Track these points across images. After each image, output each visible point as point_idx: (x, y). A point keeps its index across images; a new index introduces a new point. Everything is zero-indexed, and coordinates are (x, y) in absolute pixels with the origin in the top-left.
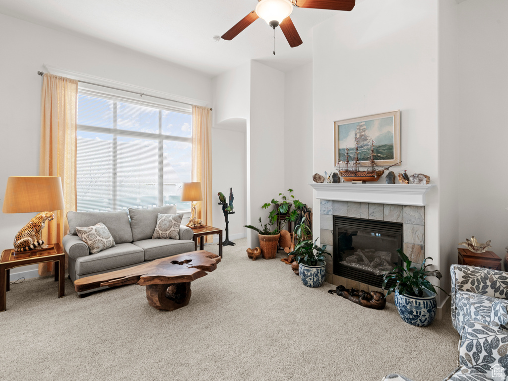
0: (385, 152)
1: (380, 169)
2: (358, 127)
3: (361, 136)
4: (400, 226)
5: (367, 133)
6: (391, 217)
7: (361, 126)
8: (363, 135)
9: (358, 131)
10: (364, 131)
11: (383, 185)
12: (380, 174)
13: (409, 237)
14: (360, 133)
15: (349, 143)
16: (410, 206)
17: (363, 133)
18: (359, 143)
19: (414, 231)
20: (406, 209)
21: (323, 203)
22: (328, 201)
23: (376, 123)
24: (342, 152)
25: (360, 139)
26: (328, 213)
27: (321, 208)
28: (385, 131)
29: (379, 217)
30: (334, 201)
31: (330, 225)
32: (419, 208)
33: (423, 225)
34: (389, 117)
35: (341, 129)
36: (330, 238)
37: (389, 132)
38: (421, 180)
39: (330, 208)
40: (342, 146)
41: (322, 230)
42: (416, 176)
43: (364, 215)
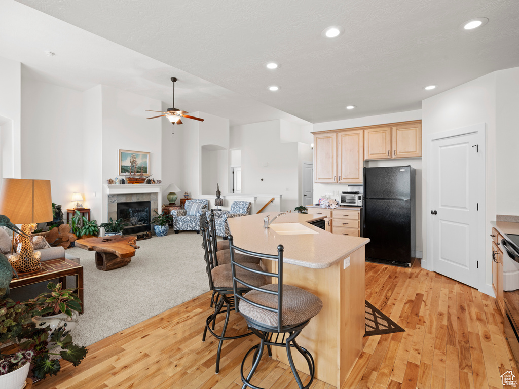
0: (144, 170)
1: (145, 177)
2: (132, 156)
3: (133, 161)
4: (149, 202)
5: (137, 160)
6: (145, 199)
7: (134, 156)
9: (132, 158)
10: (135, 159)
11: (145, 184)
12: (144, 180)
13: (152, 207)
15: (127, 163)
16: (153, 193)
18: (132, 164)
19: (155, 203)
20: (152, 195)
21: (110, 196)
22: (113, 195)
23: (141, 157)
24: (123, 167)
25: (133, 162)
26: (113, 202)
27: (108, 200)
28: (144, 160)
29: (141, 200)
30: (118, 195)
31: (115, 209)
32: (156, 194)
33: (157, 200)
34: (146, 155)
35: (123, 155)
36: (115, 217)
37: (146, 161)
38: (160, 182)
39: (115, 199)
40: (123, 165)
41: (109, 213)
42: (158, 181)
43: (134, 200)
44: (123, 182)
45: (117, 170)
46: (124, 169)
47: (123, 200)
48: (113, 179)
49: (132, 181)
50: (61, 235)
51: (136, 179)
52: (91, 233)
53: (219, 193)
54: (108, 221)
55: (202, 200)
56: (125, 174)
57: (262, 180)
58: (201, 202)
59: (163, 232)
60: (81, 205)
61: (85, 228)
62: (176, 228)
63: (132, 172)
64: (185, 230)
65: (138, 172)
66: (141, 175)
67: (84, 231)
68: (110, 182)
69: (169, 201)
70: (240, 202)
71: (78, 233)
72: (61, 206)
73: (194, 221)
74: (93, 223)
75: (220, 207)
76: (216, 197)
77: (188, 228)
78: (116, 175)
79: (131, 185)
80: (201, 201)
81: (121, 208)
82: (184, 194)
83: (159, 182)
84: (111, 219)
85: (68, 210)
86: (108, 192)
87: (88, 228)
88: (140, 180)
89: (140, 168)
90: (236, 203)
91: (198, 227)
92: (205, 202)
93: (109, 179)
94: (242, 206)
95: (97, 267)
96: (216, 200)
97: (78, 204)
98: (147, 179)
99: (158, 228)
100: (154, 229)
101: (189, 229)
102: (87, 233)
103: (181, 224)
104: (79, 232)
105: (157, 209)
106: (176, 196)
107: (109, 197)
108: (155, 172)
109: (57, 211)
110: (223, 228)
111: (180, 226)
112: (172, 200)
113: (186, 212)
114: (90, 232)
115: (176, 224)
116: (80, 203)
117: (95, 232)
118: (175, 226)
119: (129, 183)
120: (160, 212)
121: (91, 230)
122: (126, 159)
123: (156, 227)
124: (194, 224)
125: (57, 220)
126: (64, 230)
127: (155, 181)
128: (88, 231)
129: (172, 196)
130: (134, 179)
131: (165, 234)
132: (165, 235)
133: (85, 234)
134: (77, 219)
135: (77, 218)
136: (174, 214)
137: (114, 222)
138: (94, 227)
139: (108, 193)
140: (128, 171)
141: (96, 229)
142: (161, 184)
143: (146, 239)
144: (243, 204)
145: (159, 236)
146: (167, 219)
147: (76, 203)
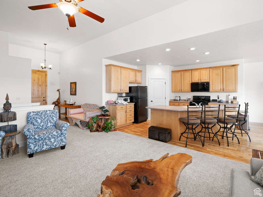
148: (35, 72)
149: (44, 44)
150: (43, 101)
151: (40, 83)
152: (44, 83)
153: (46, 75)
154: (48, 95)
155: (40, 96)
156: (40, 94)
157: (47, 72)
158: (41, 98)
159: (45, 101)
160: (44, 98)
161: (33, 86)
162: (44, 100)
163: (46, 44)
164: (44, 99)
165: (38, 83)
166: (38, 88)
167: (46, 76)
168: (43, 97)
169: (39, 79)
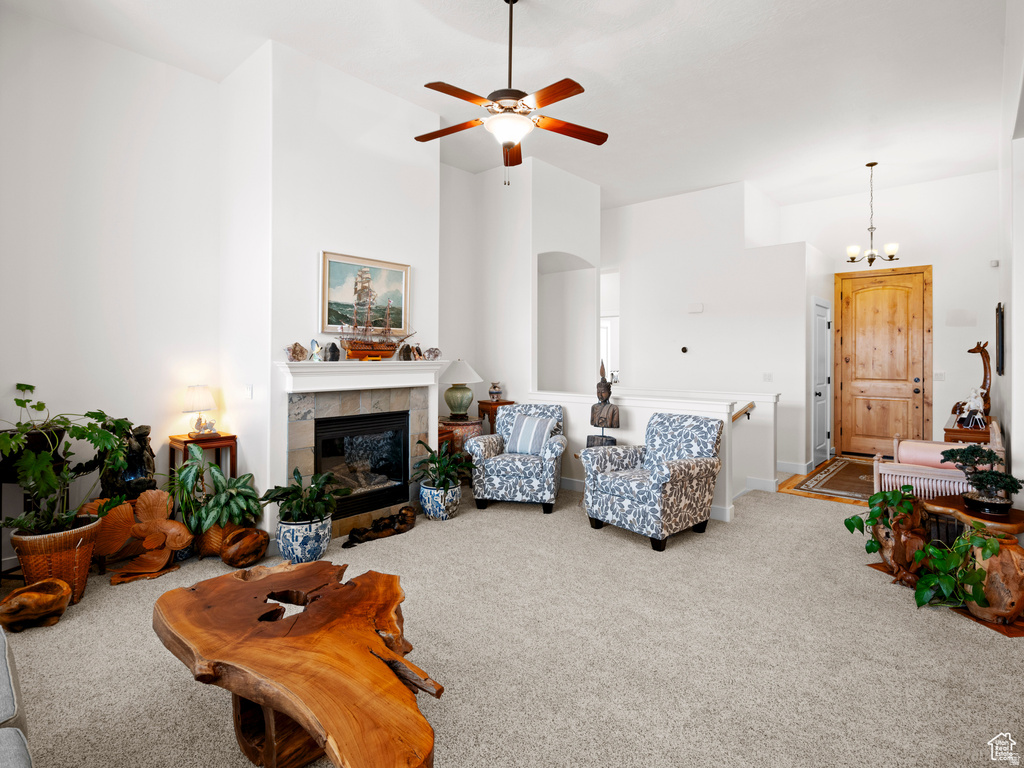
1: (395, 340)
2: (360, 273)
3: (364, 288)
4: (405, 415)
5: (373, 285)
6: (396, 406)
7: (365, 274)
8: (366, 287)
9: (359, 279)
10: (368, 282)
11: (394, 362)
12: (393, 346)
13: (414, 429)
14: (362, 283)
15: (346, 296)
16: (417, 388)
17: (366, 285)
18: (359, 298)
19: (420, 417)
20: (413, 392)
21: (295, 399)
22: (305, 395)
23: (384, 275)
24: (335, 308)
25: (362, 292)
26: (304, 417)
27: (289, 410)
28: (393, 288)
29: (384, 408)
30: (317, 394)
31: (309, 439)
32: (424, 389)
33: (427, 408)
34: (398, 271)
35: (333, 268)
36: (308, 463)
37: (398, 291)
38: (436, 356)
39: (310, 407)
40: (334, 299)
41: (292, 453)
42: (430, 351)
43: (365, 408)
44: (333, 354)
45: (316, 315)
46: (336, 314)
47: (333, 410)
48: (305, 344)
49: (362, 351)
50: (143, 526)
51: (372, 344)
52: (237, 521)
53: (605, 388)
54: (289, 478)
55: (547, 408)
56: (338, 328)
57: (684, 350)
58: (543, 414)
59: (447, 508)
60: (211, 425)
61: (217, 504)
62: (481, 493)
63: (360, 324)
64: (508, 499)
65: (376, 324)
66: (384, 333)
67: (213, 514)
68: (297, 353)
69: (452, 407)
70: (685, 418)
71: (193, 522)
72: (148, 428)
73: (537, 475)
74: (244, 485)
75: (609, 432)
76: (596, 401)
77: (519, 494)
78: (314, 331)
79: (356, 362)
80: (544, 412)
81: (327, 435)
82: (489, 387)
83: (434, 353)
84: (296, 472)
85: (173, 440)
86: (290, 384)
87: (227, 504)
88: (383, 347)
89: (381, 311)
90: (664, 420)
91: (547, 492)
92: (557, 415)
93: (291, 344)
94: (696, 433)
95: (239, 737)
96: (593, 409)
97: (200, 420)
98: (402, 344)
99: (432, 496)
100: (418, 497)
101: (519, 497)
102: (224, 520)
103: (496, 481)
104: (200, 519)
105: (427, 435)
106: (469, 394)
107: (291, 400)
108: (422, 327)
109: (135, 444)
110: (654, 511)
111: (494, 485)
112: (460, 406)
113: (502, 442)
114: (231, 517)
115: (480, 482)
116: (206, 418)
117: (247, 516)
118: (478, 488)
119: (350, 357)
120: (434, 444)
121: (236, 511)
122: (342, 282)
123: (426, 492)
124: (536, 483)
125: (134, 474)
126: (150, 510)
127: (423, 351)
128: (225, 513)
129: (458, 395)
130: (367, 344)
131: (452, 512)
132: (452, 517)
133: (218, 522)
134: (191, 475)
135: (194, 471)
136: (476, 449)
137: (307, 483)
138: (247, 497)
139: (290, 389)
140: (349, 321)
141: (252, 503)
142: (439, 360)
143: (399, 531)
144: (698, 428)
145: (436, 518)
146: (456, 468)
147: (195, 417)
148: (879, 279)
149: (868, 165)
150: (910, 393)
151: (901, 321)
152: (917, 322)
153: (927, 284)
154: (936, 370)
155: (898, 375)
156: (900, 367)
157: (931, 273)
158: (906, 380)
159: (920, 395)
160: (917, 380)
161: (874, 333)
162: (917, 391)
163: (875, 164)
164: (919, 385)
165: (892, 323)
166: (892, 339)
167: (928, 287)
168: (911, 378)
169: (894, 306)
